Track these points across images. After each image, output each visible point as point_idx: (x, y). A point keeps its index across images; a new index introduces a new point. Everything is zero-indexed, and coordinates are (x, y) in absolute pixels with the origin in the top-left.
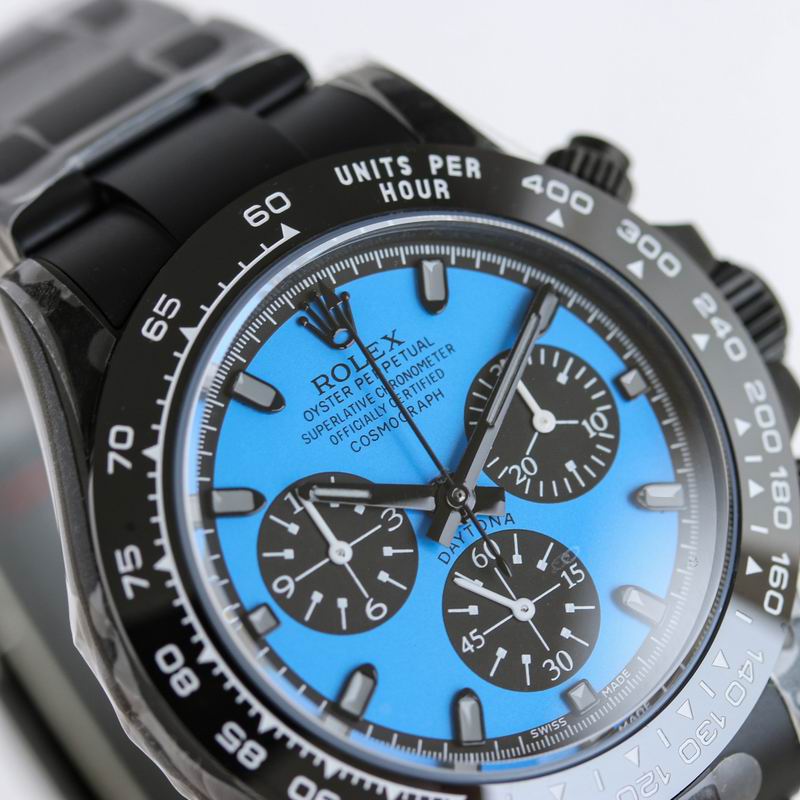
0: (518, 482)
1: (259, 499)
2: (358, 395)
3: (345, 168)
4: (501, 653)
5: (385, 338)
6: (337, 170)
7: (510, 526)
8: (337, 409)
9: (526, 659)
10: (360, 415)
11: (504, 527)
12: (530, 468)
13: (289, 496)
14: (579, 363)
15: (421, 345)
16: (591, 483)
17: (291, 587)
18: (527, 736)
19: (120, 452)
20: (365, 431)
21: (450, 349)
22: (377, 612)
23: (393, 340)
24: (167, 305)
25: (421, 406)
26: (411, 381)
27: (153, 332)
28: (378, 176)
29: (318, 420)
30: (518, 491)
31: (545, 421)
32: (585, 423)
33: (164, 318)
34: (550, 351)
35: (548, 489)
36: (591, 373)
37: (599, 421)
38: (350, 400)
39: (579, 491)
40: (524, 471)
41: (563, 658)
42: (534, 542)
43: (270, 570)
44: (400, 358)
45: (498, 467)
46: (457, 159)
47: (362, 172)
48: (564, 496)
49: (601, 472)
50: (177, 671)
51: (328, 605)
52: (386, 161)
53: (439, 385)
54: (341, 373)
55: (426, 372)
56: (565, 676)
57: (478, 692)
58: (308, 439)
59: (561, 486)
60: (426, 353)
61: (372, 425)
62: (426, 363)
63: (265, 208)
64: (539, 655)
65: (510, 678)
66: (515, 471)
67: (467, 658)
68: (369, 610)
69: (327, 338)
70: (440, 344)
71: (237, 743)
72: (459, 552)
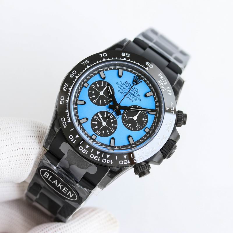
0: (124, 117)
1: (104, 78)
2: (127, 88)
3: (161, 75)
4: (96, 123)
5: (138, 90)
6: (160, 74)
7: (117, 118)
8: (123, 86)
9: (97, 127)
10: (124, 90)
11: (116, 117)
12: (127, 119)
13: (107, 83)
14: (147, 121)
15: (139, 96)
16: (129, 129)
17: (93, 88)
18: (85, 131)
19: (103, 55)
20: (122, 91)
21: (140, 100)
22: (95, 102)
23: (138, 91)
24: (128, 55)
25: (130, 99)
26: (133, 96)
27: (123, 54)
28: (162, 80)
29: (121, 84)
30: (122, 118)
31: (135, 118)
32: (138, 125)
33: (126, 55)
34: (147, 116)
35: (125, 122)
36: (146, 123)
37: (139, 127)
38: (126, 88)
39: (127, 127)
40: (126, 117)
41: (99, 133)
42: (115, 122)
43: (94, 84)
44: (136, 93)
45: (125, 113)
46: (170, 91)
47: (162, 77)
48: (125, 125)
49: (131, 130)
50: (73, 74)
51: (93, 94)
52: (165, 81)
53: (134, 101)
54: (129, 85)
55: (135, 98)
56: (97, 134)
57: (88, 121)
58: (117, 83)
59: (126, 124)
60: (138, 97)
61: (123, 92)
62: (137, 97)
63: (149, 65)
64: (98, 129)
65: (93, 125)
66: (126, 116)
67: (93, 118)
68: (94, 101)
69: (134, 81)
70: (141, 99)
71: (66, 86)
72: (109, 111)
